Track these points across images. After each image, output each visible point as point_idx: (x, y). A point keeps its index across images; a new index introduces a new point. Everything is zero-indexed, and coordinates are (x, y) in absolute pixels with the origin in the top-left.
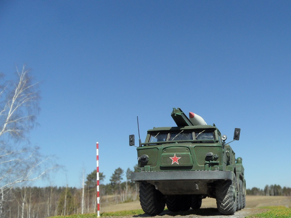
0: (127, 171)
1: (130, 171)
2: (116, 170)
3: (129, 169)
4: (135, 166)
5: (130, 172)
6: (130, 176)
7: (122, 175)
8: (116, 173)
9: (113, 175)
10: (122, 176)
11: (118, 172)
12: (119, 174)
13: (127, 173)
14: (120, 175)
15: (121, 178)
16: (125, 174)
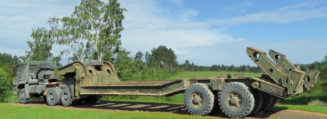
0: (146, 54)
2: (137, 54)
3: (147, 52)
4: (152, 50)
5: (148, 55)
6: (149, 59)
10: (142, 59)
11: (138, 56)
12: (140, 57)
13: (145, 56)
16: (144, 57)
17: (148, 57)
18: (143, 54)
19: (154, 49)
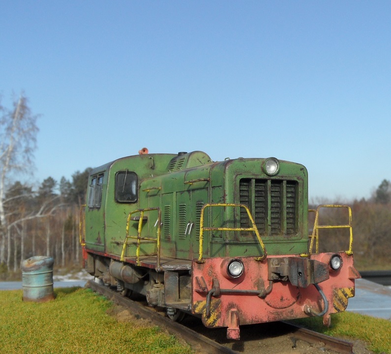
0: (62, 182)
1: (65, 182)
3: (63, 179)
6: (66, 190)
7: (55, 189)
8: (44, 186)
9: (40, 188)
11: (48, 184)
12: (50, 187)
13: (61, 186)
14: (52, 189)
15: (54, 193)
16: (58, 186)
17: (66, 188)
18: (56, 181)
19: (78, 172)
